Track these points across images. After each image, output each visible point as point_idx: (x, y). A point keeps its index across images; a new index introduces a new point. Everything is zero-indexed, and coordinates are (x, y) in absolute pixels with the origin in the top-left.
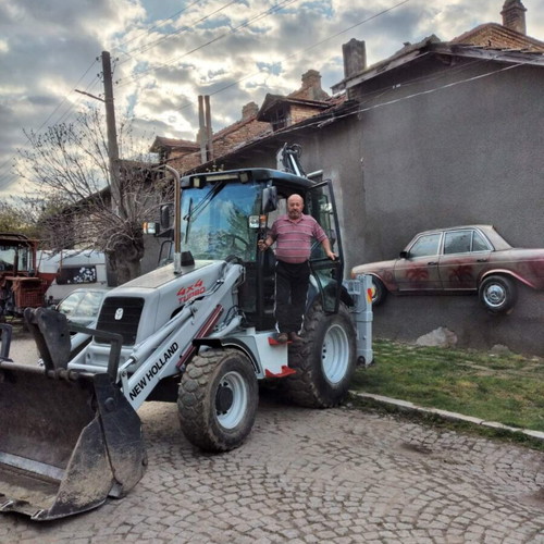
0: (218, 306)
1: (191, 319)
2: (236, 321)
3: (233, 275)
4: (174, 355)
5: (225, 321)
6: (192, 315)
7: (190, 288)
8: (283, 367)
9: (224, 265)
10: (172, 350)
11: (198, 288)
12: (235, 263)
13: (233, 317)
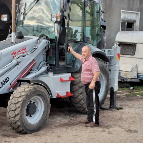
0: (33, 60)
1: (18, 66)
2: (44, 69)
3: (43, 45)
4: (7, 84)
5: (37, 68)
6: (18, 64)
7: (19, 51)
8: (67, 93)
9: (38, 39)
10: (6, 81)
11: (23, 51)
12: (45, 39)
13: (42, 66)
